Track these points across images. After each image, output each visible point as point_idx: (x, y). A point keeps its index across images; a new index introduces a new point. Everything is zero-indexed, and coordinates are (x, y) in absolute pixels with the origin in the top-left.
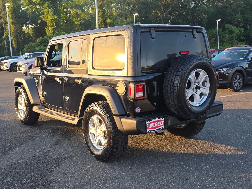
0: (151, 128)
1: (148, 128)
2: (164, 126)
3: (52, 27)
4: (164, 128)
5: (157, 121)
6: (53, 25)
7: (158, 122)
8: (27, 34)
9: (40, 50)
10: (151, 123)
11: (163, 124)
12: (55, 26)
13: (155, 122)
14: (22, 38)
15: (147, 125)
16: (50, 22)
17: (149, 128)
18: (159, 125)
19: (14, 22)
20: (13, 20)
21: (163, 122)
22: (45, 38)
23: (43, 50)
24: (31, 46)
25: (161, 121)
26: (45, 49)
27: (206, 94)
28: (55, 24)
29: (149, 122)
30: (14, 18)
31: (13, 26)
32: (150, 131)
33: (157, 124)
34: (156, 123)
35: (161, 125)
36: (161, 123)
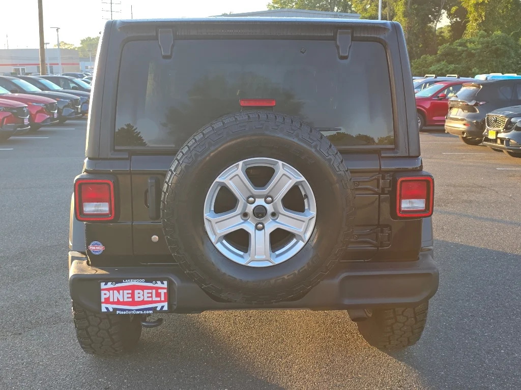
0: (118, 302)
1: (107, 301)
2: (166, 305)
3: (476, 20)
4: (166, 308)
5: (143, 288)
6: (480, 16)
7: (146, 291)
8: (438, 36)
9: (439, 70)
10: (118, 289)
11: (163, 299)
12: (484, 18)
13: (133, 288)
14: (419, 45)
15: (103, 292)
16: (473, 9)
17: (111, 300)
18: (150, 299)
19: (408, 12)
20: (406, 8)
21: (163, 292)
22: (454, 45)
23: (444, 71)
24: (424, 61)
25: (157, 289)
26: (448, 69)
27: (300, 238)
28: (483, 14)
29: (110, 285)
30: (409, 4)
31: (405, 20)
32: (115, 310)
33: (141, 295)
34: (136, 292)
35: (155, 299)
36: (158, 295)
